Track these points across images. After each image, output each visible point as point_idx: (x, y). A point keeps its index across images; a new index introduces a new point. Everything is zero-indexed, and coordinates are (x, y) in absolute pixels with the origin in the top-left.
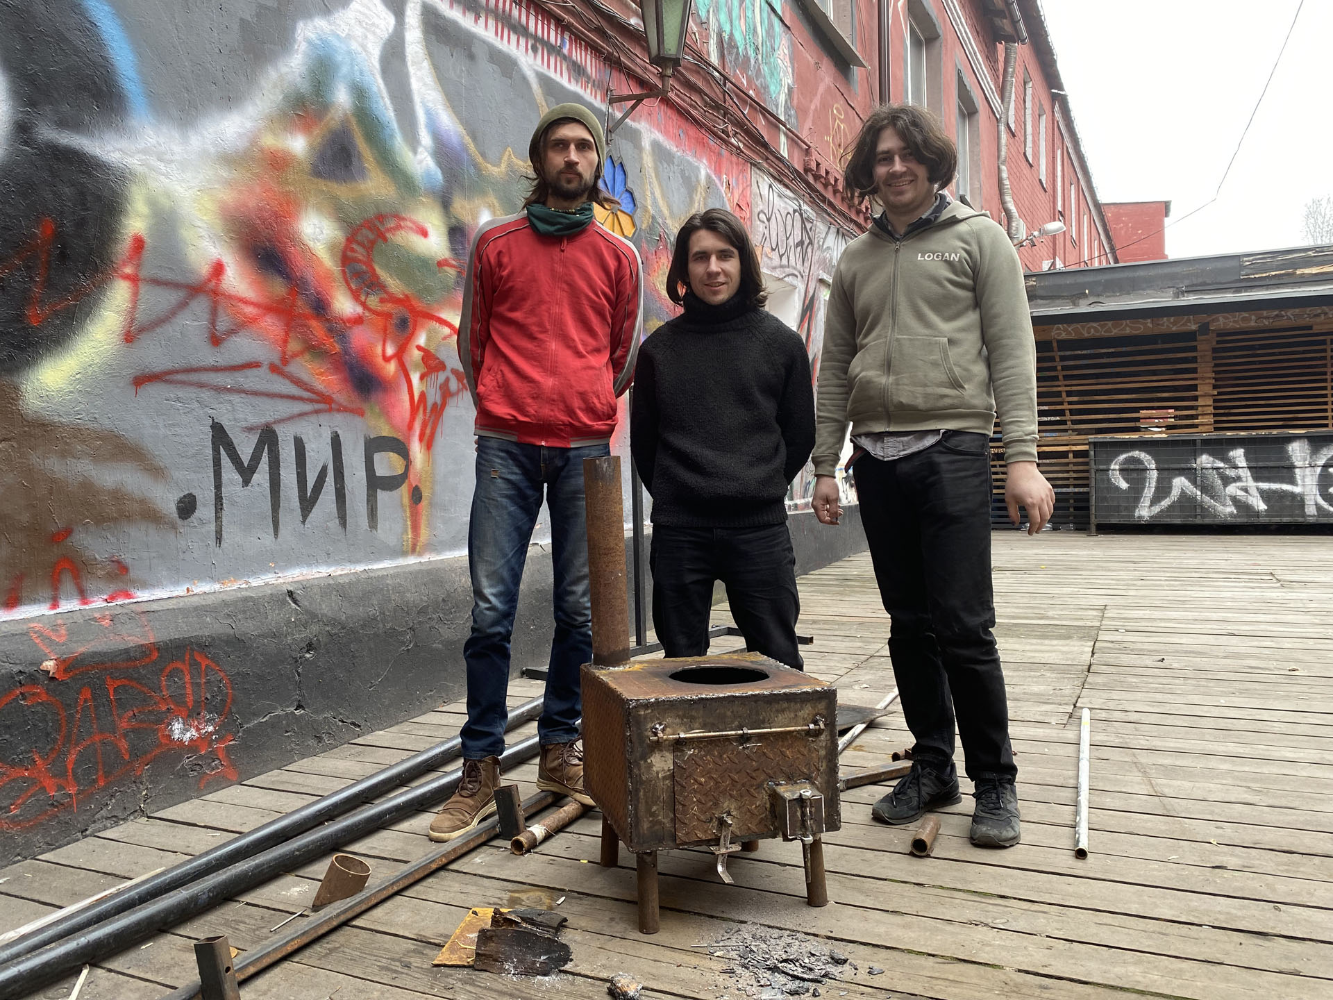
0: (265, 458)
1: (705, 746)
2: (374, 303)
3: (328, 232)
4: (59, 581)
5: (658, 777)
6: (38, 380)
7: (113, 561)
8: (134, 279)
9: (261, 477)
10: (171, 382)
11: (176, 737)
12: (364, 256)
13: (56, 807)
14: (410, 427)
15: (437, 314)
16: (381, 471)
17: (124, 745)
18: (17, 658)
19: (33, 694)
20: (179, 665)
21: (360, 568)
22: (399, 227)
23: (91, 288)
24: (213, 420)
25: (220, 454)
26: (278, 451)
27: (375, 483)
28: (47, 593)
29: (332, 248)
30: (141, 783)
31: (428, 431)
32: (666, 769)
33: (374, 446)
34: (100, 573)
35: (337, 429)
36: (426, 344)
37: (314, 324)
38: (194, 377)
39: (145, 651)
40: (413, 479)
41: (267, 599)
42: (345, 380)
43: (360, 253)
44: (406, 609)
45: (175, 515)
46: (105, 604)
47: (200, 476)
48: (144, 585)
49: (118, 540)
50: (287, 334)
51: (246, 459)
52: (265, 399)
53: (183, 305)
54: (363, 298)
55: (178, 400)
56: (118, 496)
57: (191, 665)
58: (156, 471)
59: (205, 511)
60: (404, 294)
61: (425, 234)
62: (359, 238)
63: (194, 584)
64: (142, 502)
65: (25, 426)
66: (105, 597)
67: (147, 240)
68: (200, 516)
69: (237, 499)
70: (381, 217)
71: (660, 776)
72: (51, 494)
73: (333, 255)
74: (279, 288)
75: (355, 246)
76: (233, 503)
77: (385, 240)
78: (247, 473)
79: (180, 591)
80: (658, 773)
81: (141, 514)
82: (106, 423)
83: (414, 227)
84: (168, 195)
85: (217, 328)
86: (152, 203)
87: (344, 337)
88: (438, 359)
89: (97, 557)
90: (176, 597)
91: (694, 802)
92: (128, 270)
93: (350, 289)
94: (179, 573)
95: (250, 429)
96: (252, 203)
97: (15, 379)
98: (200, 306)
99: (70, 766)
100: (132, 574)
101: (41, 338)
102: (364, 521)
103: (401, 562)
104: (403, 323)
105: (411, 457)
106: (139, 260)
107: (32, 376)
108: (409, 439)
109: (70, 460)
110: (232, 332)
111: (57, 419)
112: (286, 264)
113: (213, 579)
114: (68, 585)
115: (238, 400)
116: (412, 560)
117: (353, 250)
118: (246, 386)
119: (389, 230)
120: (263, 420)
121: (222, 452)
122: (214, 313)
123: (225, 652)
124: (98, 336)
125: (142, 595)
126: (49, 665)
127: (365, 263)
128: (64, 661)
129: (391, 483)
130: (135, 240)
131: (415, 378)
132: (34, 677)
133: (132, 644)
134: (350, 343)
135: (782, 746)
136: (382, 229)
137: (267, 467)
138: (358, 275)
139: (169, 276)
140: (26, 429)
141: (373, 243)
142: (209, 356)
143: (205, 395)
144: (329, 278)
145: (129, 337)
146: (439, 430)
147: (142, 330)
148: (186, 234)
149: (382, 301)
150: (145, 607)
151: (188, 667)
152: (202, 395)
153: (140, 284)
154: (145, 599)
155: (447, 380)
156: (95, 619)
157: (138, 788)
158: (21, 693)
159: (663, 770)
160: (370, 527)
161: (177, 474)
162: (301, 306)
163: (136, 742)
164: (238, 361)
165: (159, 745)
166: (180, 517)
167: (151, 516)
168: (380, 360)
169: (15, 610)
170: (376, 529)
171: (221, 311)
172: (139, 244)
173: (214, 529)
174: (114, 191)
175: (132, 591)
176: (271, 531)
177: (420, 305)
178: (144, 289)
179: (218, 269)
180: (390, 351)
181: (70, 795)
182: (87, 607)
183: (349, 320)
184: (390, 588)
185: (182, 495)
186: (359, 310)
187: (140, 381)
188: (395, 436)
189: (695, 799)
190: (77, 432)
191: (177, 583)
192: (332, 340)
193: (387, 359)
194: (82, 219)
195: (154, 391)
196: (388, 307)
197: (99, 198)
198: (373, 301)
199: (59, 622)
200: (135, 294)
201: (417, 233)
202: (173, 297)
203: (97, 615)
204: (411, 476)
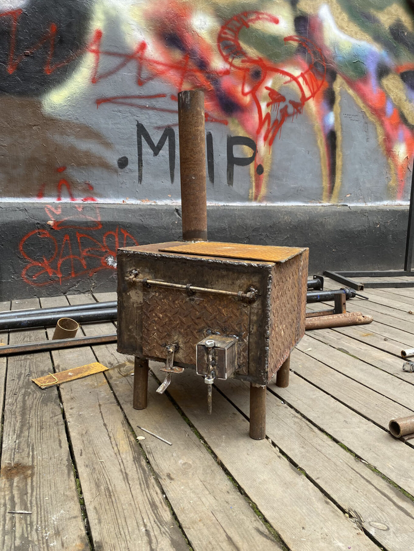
0: (167, 143)
1: (164, 292)
2: (238, 63)
3: (210, 24)
4: (61, 189)
5: (134, 306)
6: (50, 99)
7: (86, 184)
8: (97, 52)
9: (165, 152)
10: (116, 103)
11: (110, 264)
12: (232, 36)
13: (52, 281)
14: (258, 132)
15: (282, 69)
16: (237, 154)
17: (84, 262)
18: (37, 218)
19: (44, 233)
20: (113, 233)
21: (221, 204)
22: (258, 18)
23: (75, 57)
24: (138, 122)
25: (141, 139)
26: (175, 140)
27: (232, 161)
28: (55, 193)
29: (211, 32)
30: (92, 280)
31: (270, 135)
32: (139, 302)
33: (233, 141)
34: (80, 188)
35: (210, 131)
36: (272, 85)
37: (198, 74)
38: (128, 101)
39: (96, 224)
40: (258, 161)
41: (163, 211)
42: (216, 105)
43: (229, 35)
44: (245, 227)
45: (116, 165)
46: (82, 202)
47: (130, 149)
48: (101, 196)
49: (88, 174)
50: (182, 80)
51: (156, 143)
52: (167, 113)
53: (123, 65)
54: (230, 60)
55: (120, 111)
56: (87, 154)
57: (119, 234)
58: (107, 145)
59: (133, 166)
60: (258, 57)
61: (276, 21)
62: (229, 26)
63: (127, 199)
64: (100, 158)
65: (44, 120)
66: (82, 199)
67: (104, 32)
68: (130, 168)
69: (151, 162)
70: (246, 13)
71: (135, 306)
72: (56, 151)
73: (212, 37)
74: (178, 55)
75: (226, 31)
76: (148, 164)
77: (248, 26)
78: (156, 150)
79: (119, 201)
80: (133, 303)
81: (99, 164)
82: (82, 120)
83: (269, 18)
84: (114, 8)
85: (142, 76)
86: (106, 13)
87: (217, 81)
88: (280, 94)
89: (78, 180)
90: (117, 204)
91: (155, 330)
92: (94, 48)
93: (222, 55)
94: (118, 193)
95: (159, 128)
96: (163, 10)
97: (39, 99)
98: (132, 65)
99: (59, 266)
100: (95, 190)
101: (51, 80)
102: (225, 181)
103: (247, 204)
104: (257, 75)
105: (258, 149)
106: (99, 42)
107: (47, 98)
108: (257, 139)
109: (64, 136)
110: (150, 79)
111: (59, 117)
112: (183, 43)
113: (137, 198)
114: (65, 190)
115: (152, 113)
116: (254, 204)
117: (225, 33)
118: (157, 106)
119: (252, 20)
120: (166, 124)
121: (143, 138)
122: (140, 69)
123: (137, 232)
124: (78, 80)
125: (100, 201)
126: (51, 223)
127: (233, 41)
128: (58, 222)
129: (244, 162)
130: (97, 32)
131: (263, 105)
132: (43, 226)
133: (89, 220)
134: (220, 85)
135: (219, 305)
136: (246, 20)
137: (168, 148)
138: (227, 47)
139: (116, 50)
140: (45, 121)
141: (239, 29)
142: (136, 90)
143: (134, 110)
144: (209, 49)
145: (94, 80)
146: (278, 134)
147: (101, 77)
148: (124, 28)
149: (243, 61)
150: (99, 206)
151: (117, 234)
152: (133, 110)
153: (100, 54)
154: (101, 202)
155: (286, 107)
156: (75, 207)
157: (90, 281)
158: (39, 232)
159: (137, 303)
160: (228, 183)
161: (118, 147)
162: (191, 65)
163: (90, 262)
164: (153, 93)
165: (101, 266)
166: (119, 167)
167: (105, 166)
168: (240, 95)
169: (42, 199)
170: (232, 185)
171: (144, 68)
172: (99, 34)
173: (137, 175)
174: (86, 8)
175: (96, 198)
176: (169, 179)
177: (269, 64)
178: (102, 57)
179: (143, 46)
180: (247, 89)
181: (58, 277)
182: (73, 202)
183: (221, 72)
184: (237, 215)
185: (121, 157)
186: (227, 66)
187: (101, 101)
188: (247, 136)
189: (155, 328)
190: (68, 123)
191: (118, 197)
192: (209, 83)
193: (244, 94)
194: (70, 23)
195: (107, 107)
196: (247, 65)
197: (78, 12)
198: (237, 62)
199: (59, 206)
200: (97, 59)
201: (271, 21)
202: (117, 61)
203: (76, 206)
204: (257, 159)
